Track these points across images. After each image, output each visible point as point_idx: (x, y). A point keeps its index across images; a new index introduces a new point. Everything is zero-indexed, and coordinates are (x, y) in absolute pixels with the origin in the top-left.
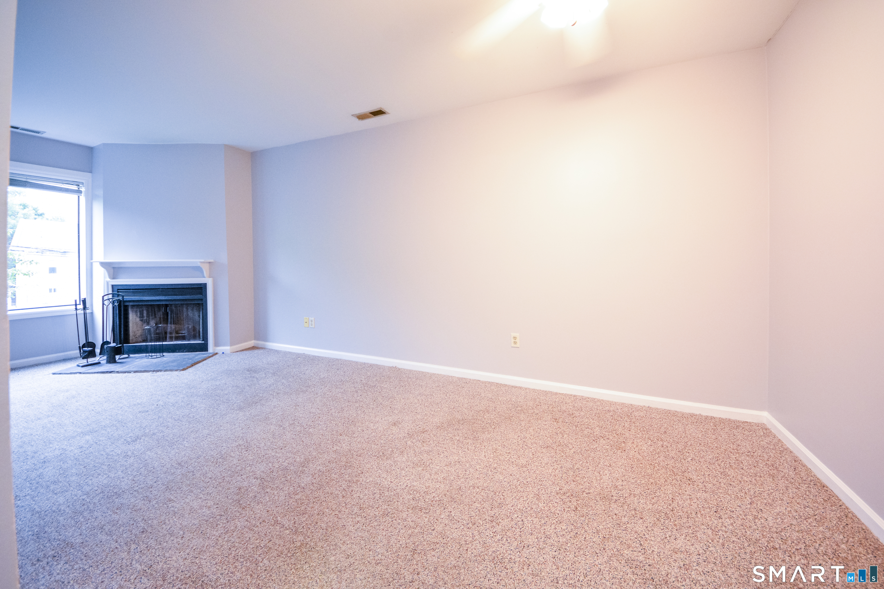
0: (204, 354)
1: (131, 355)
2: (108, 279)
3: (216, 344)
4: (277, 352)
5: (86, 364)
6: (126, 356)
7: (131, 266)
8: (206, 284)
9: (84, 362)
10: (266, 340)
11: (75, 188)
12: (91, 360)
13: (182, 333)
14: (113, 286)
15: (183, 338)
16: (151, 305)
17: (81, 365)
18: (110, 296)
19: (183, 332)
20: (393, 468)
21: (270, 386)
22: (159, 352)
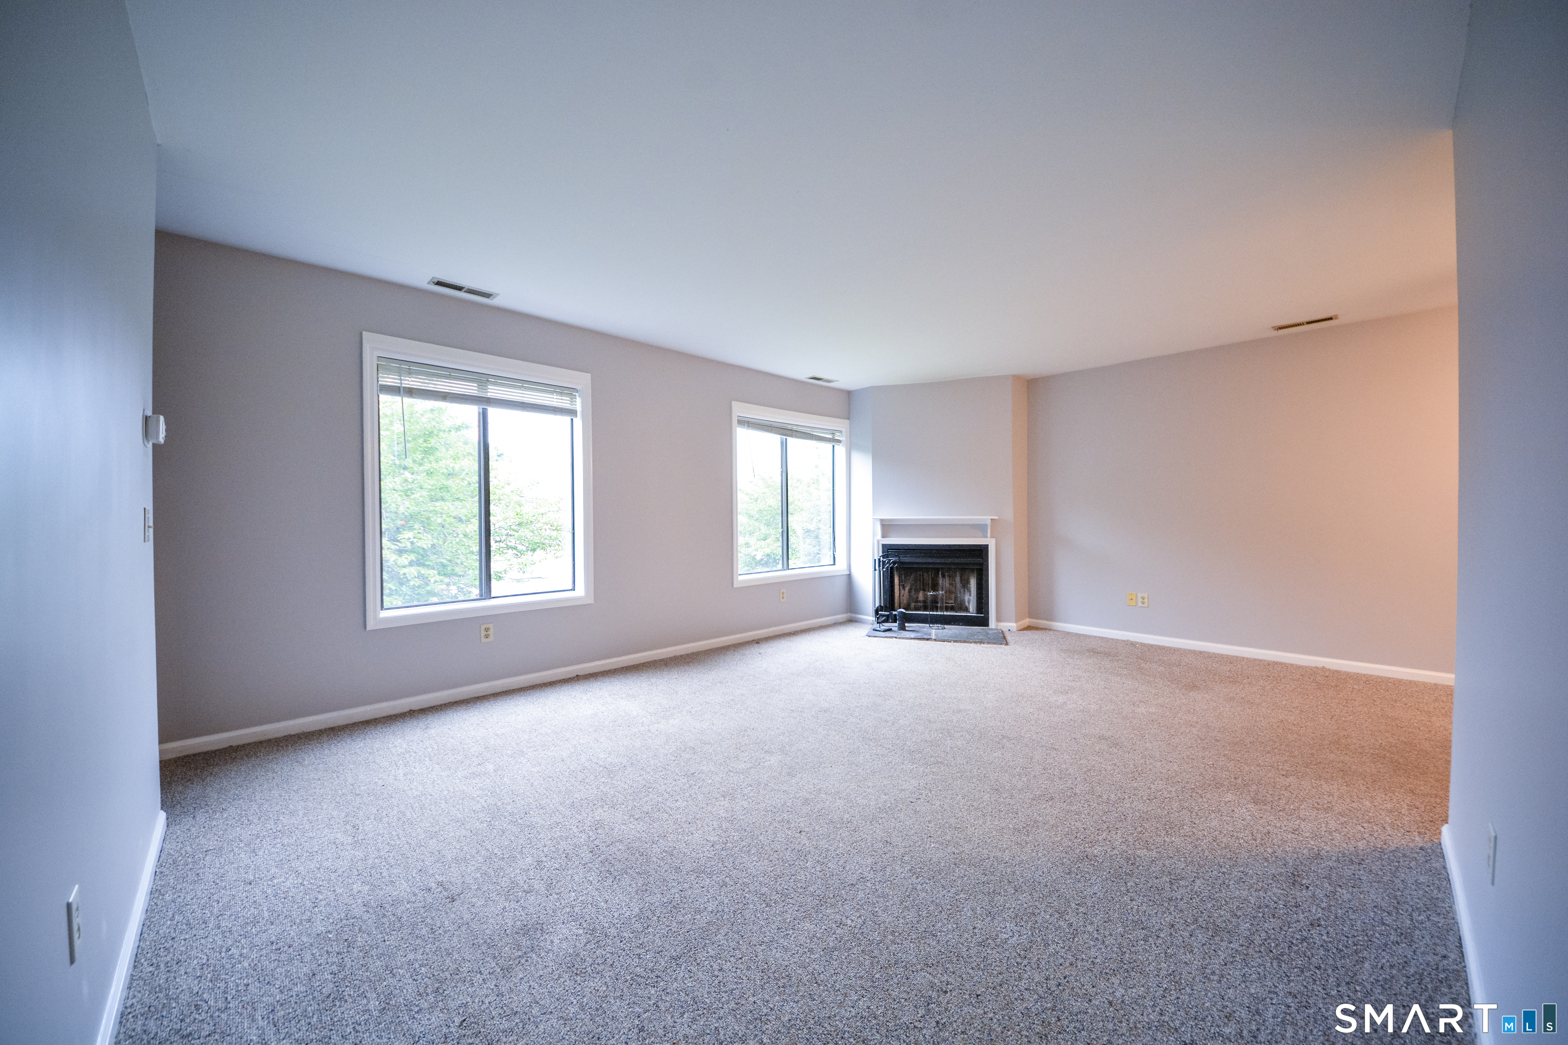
19: (950, 602)
22: (942, 624)
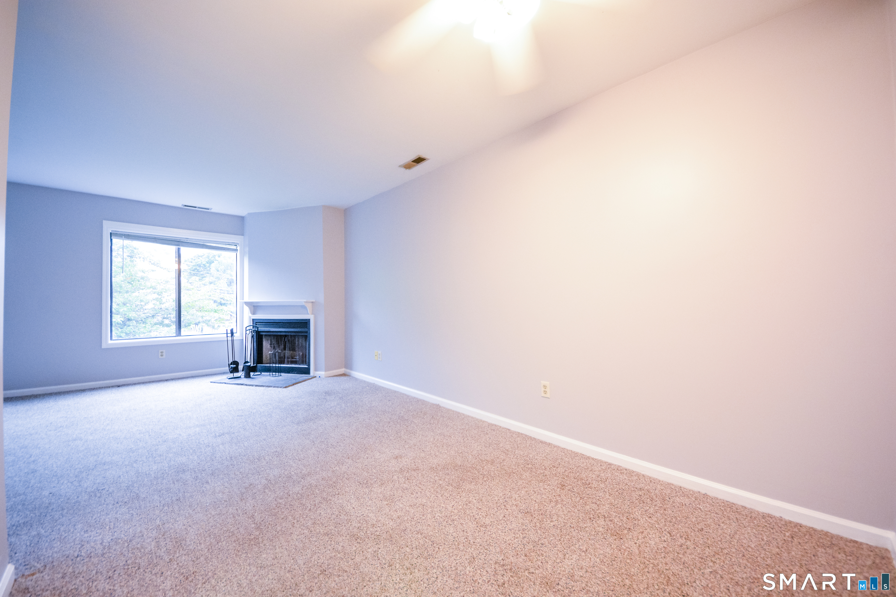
0: (306, 377)
1: (263, 373)
2: (250, 315)
3: (316, 370)
4: (356, 379)
5: (232, 377)
6: (260, 373)
7: (264, 305)
8: (310, 319)
9: (231, 375)
10: (351, 369)
11: (235, 247)
12: (236, 375)
13: (295, 359)
14: (253, 320)
15: (295, 362)
16: (276, 335)
17: (229, 377)
18: (251, 327)
20: (365, 496)
21: (331, 407)
